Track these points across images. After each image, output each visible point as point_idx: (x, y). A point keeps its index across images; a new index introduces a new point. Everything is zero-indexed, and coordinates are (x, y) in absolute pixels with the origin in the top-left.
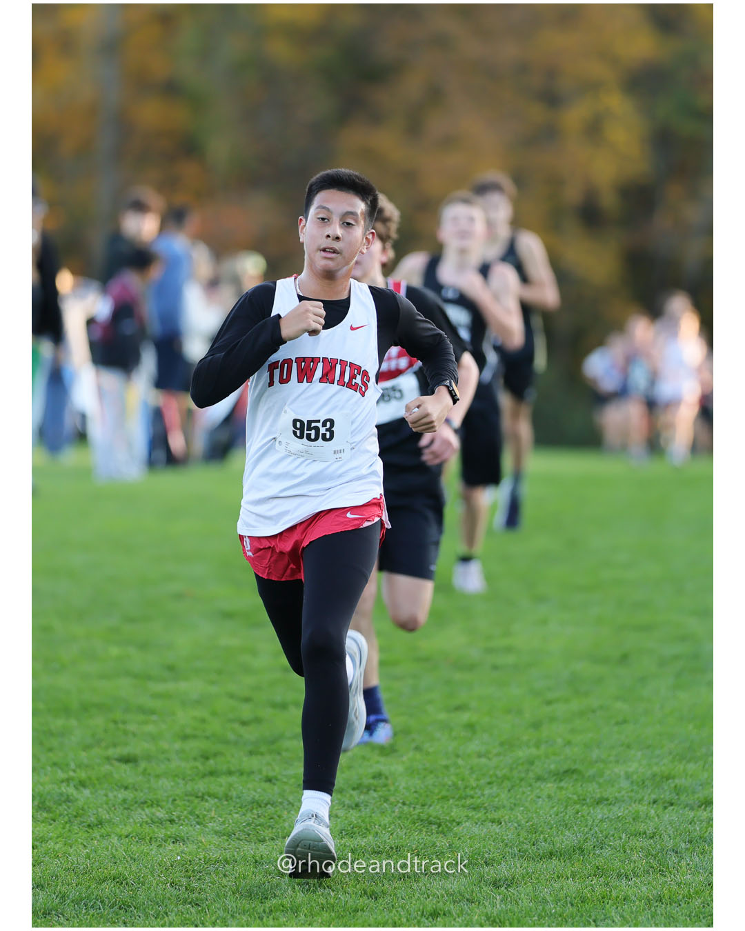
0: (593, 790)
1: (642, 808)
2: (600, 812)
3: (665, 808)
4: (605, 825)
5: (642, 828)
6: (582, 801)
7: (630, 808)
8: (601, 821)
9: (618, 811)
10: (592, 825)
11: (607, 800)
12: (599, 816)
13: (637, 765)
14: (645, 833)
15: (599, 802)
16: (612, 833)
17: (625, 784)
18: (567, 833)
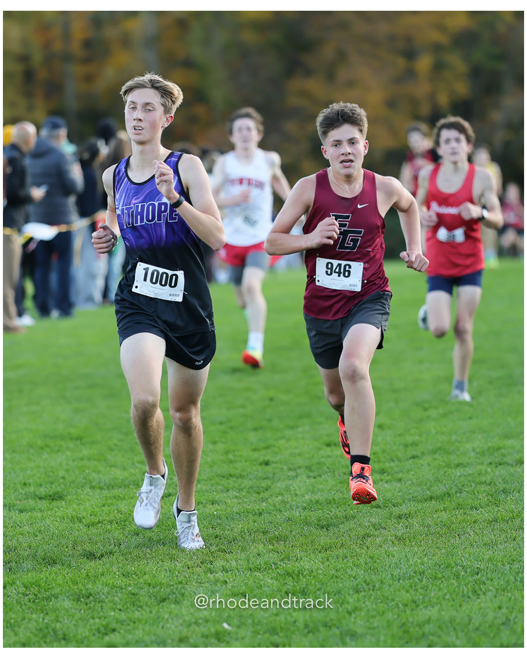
0: (454, 459)
1: (483, 468)
2: (458, 472)
3: (497, 467)
4: (462, 479)
5: (483, 479)
6: (448, 466)
7: (476, 468)
8: (460, 476)
9: (469, 471)
10: (454, 480)
11: (462, 464)
12: (458, 474)
13: (479, 442)
14: (485, 482)
15: (458, 465)
16: (466, 483)
17: (472, 454)
18: (440, 485)
